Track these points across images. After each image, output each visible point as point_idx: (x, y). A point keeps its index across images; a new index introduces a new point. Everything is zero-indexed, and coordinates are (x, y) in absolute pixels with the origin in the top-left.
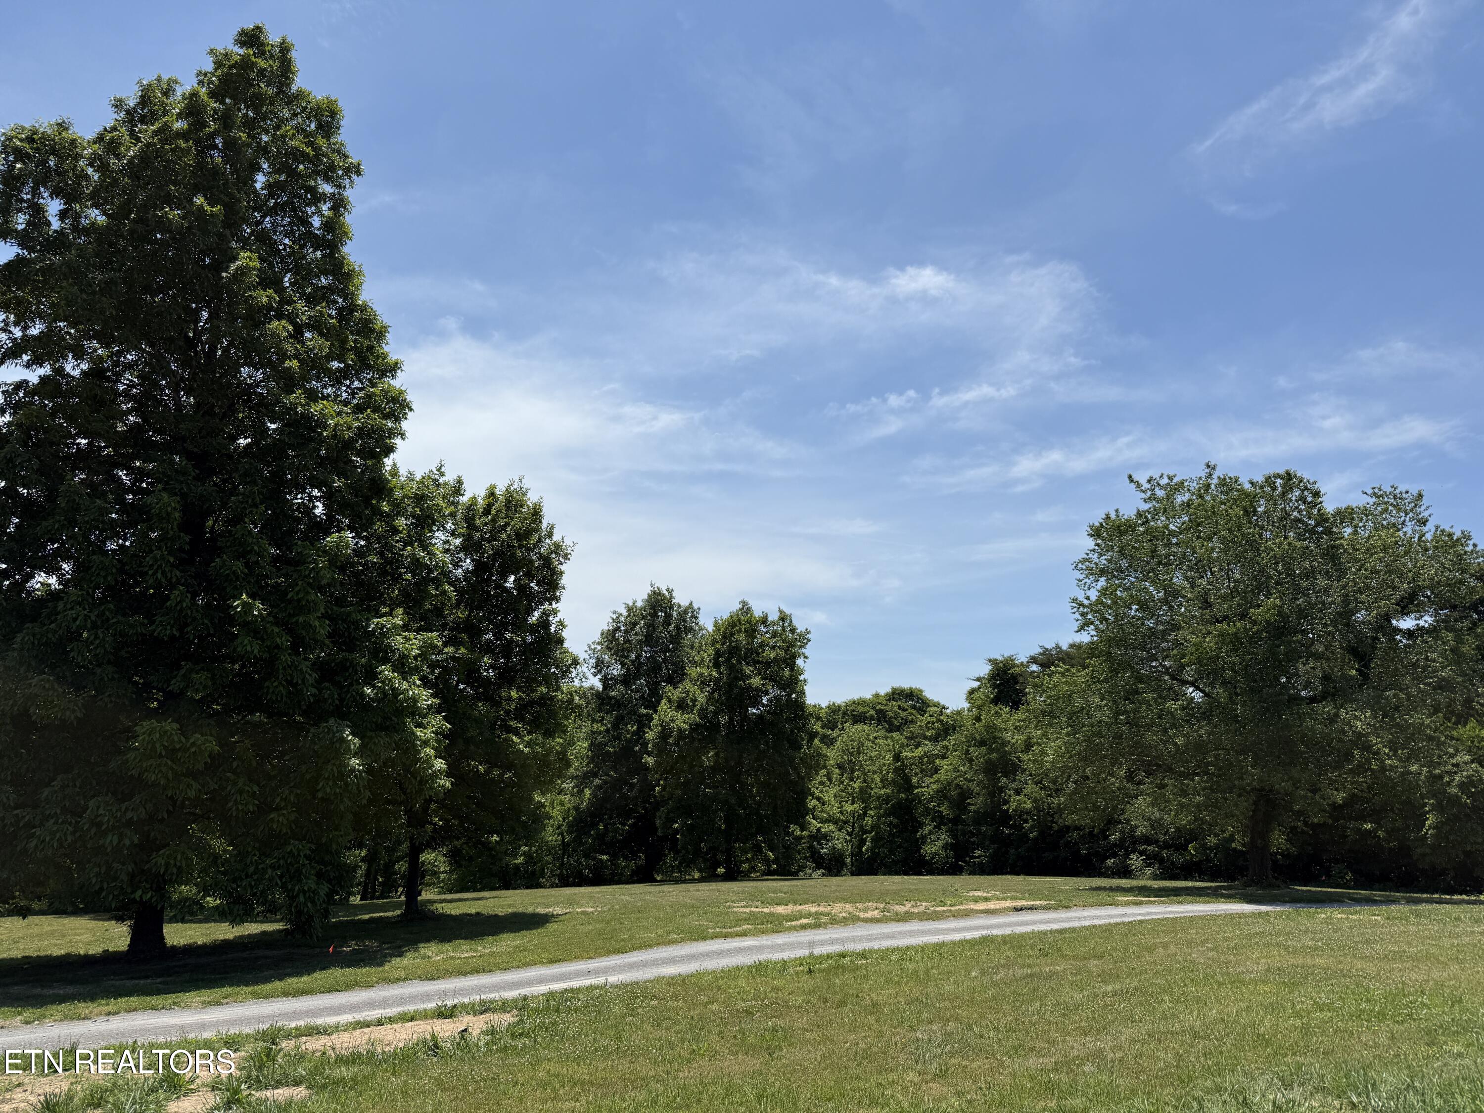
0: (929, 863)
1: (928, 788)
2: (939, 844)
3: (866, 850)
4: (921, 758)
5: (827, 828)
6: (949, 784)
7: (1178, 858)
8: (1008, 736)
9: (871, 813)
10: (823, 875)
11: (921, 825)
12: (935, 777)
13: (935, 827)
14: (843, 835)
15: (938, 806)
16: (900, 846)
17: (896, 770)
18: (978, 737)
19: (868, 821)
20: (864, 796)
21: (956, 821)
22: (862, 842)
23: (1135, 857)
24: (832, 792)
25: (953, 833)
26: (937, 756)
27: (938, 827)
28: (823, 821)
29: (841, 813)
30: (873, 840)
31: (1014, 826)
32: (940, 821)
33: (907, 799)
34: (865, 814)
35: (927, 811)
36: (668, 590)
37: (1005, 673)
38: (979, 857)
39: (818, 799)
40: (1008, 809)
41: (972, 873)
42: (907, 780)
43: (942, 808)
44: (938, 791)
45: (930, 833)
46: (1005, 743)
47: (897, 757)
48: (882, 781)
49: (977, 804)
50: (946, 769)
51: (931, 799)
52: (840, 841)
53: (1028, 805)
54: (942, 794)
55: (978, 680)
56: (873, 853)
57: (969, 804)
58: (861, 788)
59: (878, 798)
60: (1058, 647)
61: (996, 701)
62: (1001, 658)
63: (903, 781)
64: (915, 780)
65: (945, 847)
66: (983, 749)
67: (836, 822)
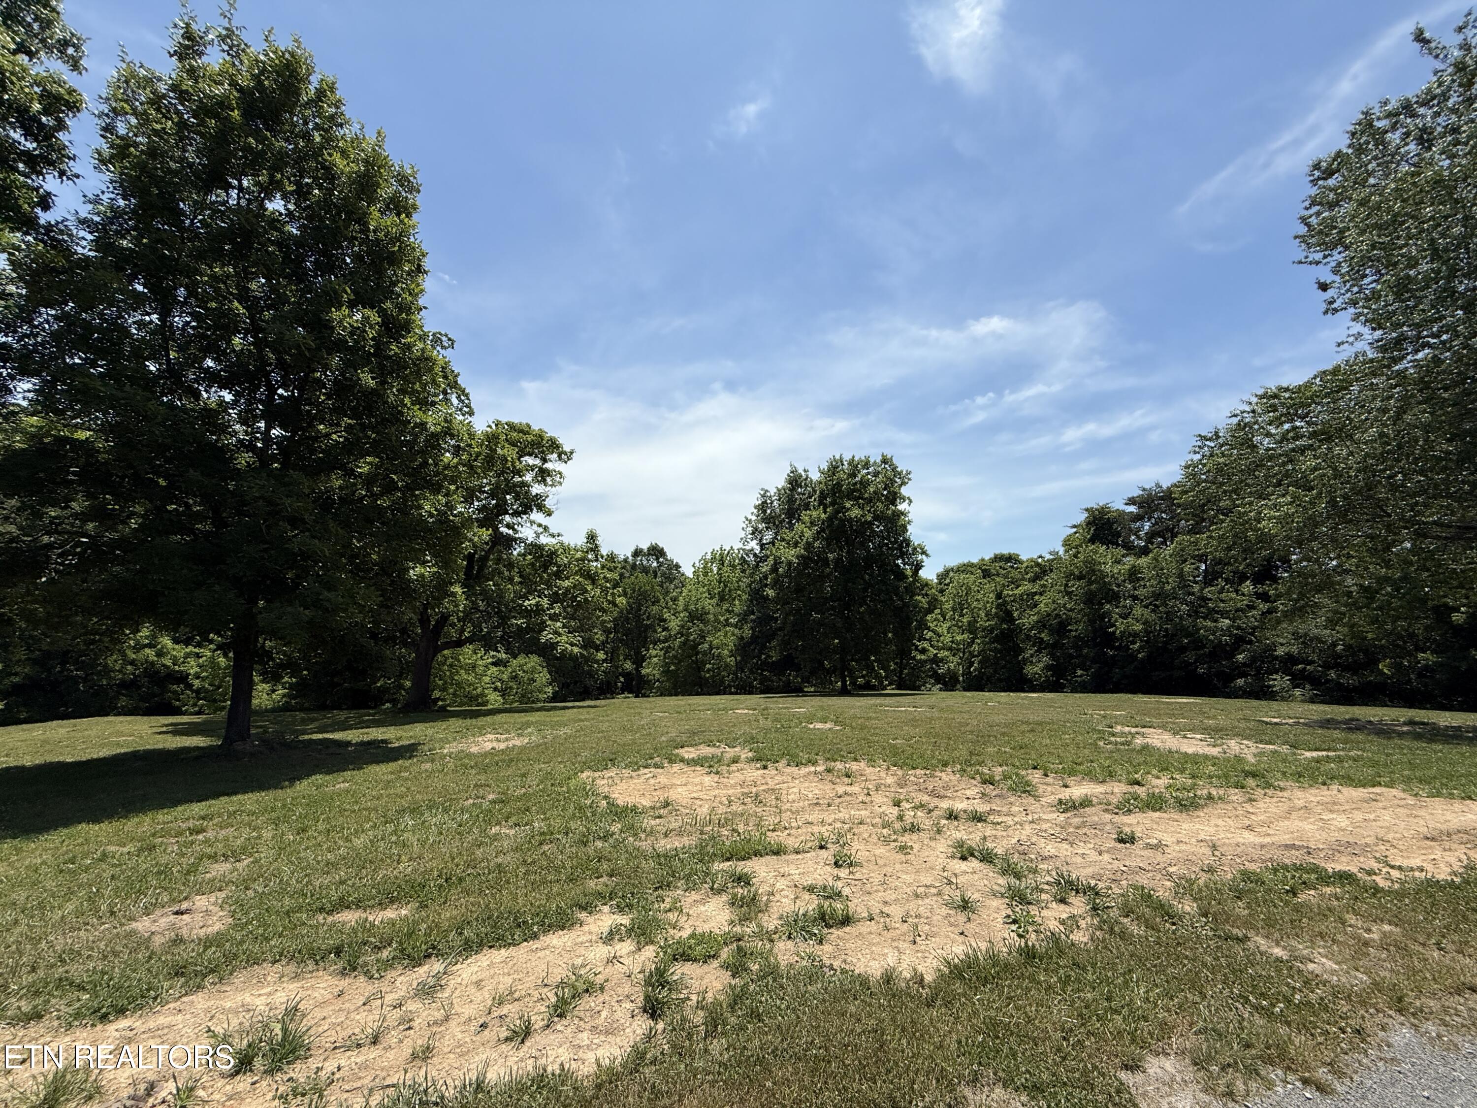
0: (1030, 681)
1: (1028, 620)
2: (1041, 665)
3: (975, 670)
4: (1021, 595)
5: (943, 654)
6: (1049, 615)
7: (1350, 680)
8: (1107, 569)
9: (978, 641)
10: (941, 690)
11: (1022, 650)
12: (1035, 610)
13: (1036, 651)
14: (956, 659)
15: (1039, 633)
16: (1004, 667)
17: (999, 606)
18: (1077, 572)
19: (976, 648)
20: (972, 628)
21: (1055, 646)
22: (971, 664)
23: (1278, 677)
24: (945, 626)
25: (1052, 656)
26: (1035, 593)
27: (1039, 651)
28: (939, 649)
29: (952, 642)
30: (980, 662)
31: (1119, 648)
32: (1041, 646)
33: (1009, 628)
34: (973, 642)
35: (1028, 637)
36: (805, 471)
37: (1101, 518)
38: (1081, 676)
39: (934, 631)
40: (1114, 632)
41: (1074, 691)
42: (1009, 614)
43: (1043, 635)
44: (1038, 622)
45: (1032, 656)
46: (1103, 575)
47: (999, 596)
48: (986, 615)
49: (1078, 629)
50: (1044, 604)
51: (1031, 629)
52: (953, 663)
53: (1138, 627)
54: (1042, 624)
55: (1074, 526)
56: (980, 672)
57: (1071, 631)
58: (969, 622)
59: (984, 630)
60: (1158, 485)
61: (1092, 541)
62: (1095, 506)
63: (1004, 613)
64: (1015, 615)
65: (1048, 667)
66: (1082, 582)
67: (950, 649)
